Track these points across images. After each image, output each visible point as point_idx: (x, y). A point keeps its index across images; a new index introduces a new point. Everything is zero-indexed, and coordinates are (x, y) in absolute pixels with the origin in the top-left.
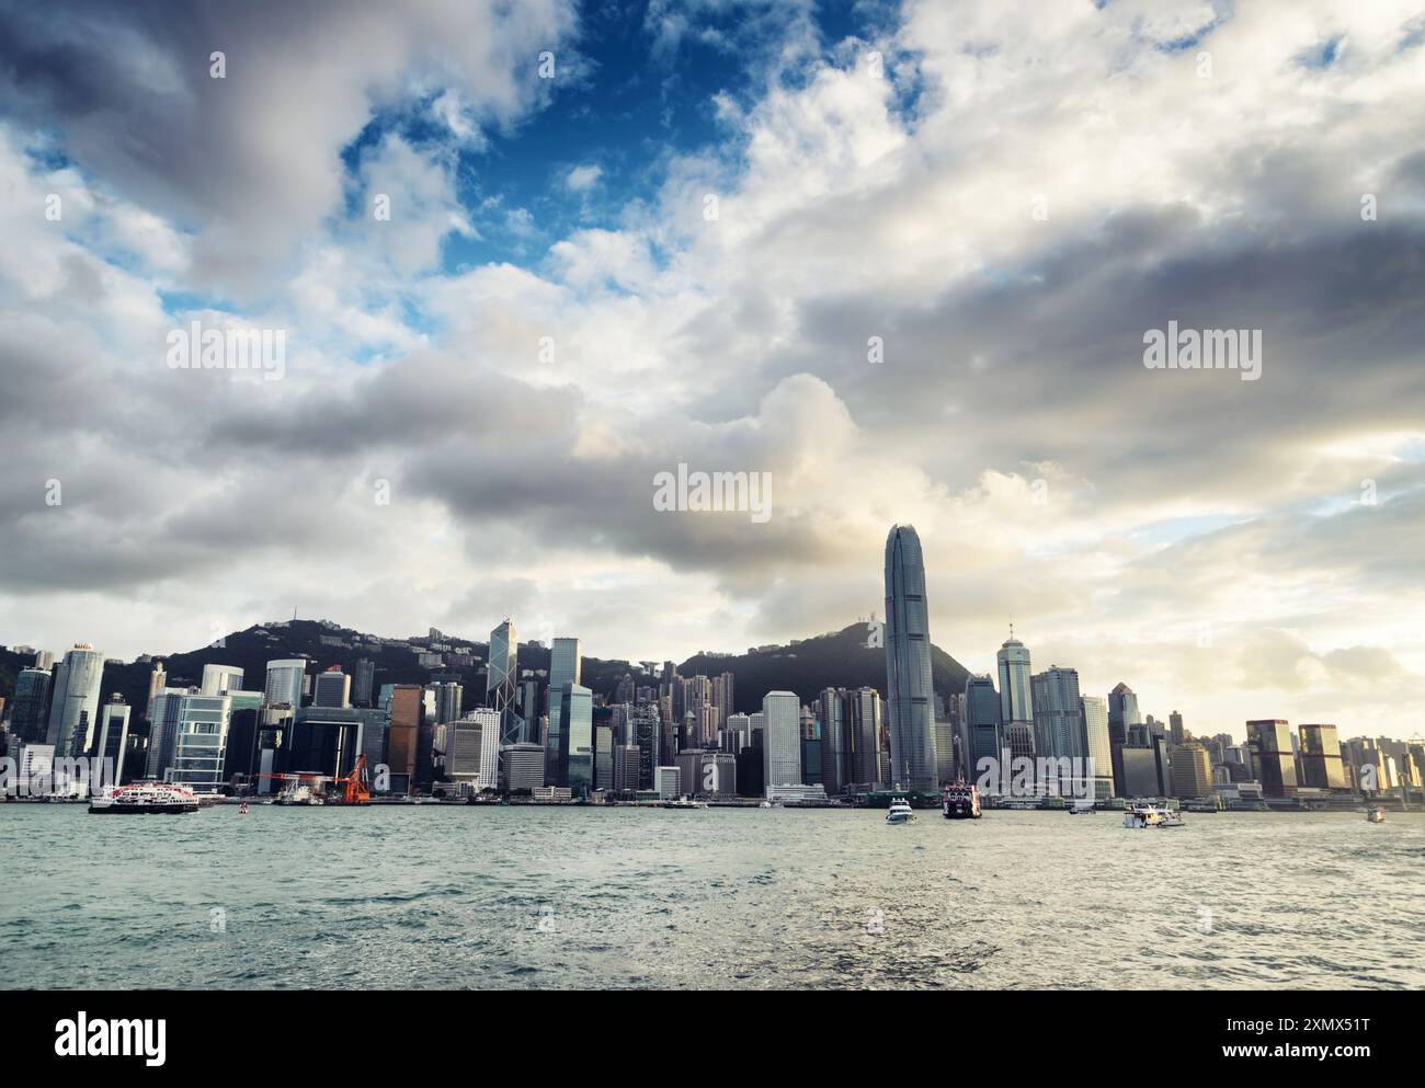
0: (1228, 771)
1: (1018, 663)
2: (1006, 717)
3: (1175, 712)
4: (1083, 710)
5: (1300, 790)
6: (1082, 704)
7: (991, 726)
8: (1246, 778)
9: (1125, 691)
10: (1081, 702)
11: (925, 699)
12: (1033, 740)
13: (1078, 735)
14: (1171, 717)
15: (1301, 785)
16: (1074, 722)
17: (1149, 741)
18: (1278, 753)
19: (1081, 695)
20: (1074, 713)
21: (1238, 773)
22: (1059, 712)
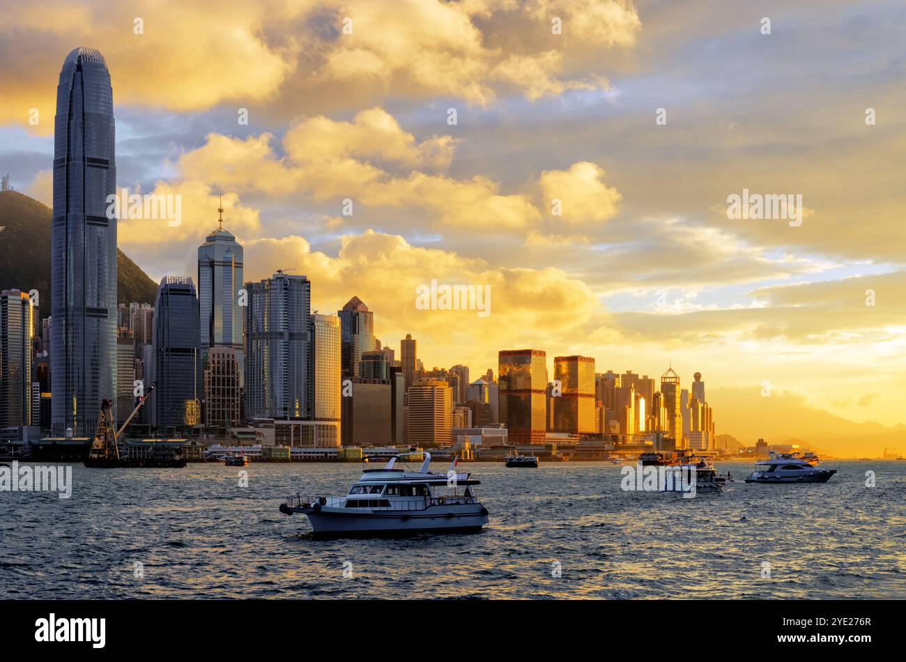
0: (470, 412)
1: (227, 264)
2: (205, 339)
3: (409, 336)
4: (313, 331)
5: (548, 435)
6: (313, 324)
7: (188, 350)
8: (489, 422)
9: (359, 308)
10: (311, 322)
11: (105, 311)
12: (241, 371)
13: (304, 366)
14: (402, 342)
15: (548, 430)
16: (300, 347)
17: (385, 374)
18: (529, 391)
19: (312, 313)
20: (300, 336)
21: (480, 416)
22: (281, 334)
